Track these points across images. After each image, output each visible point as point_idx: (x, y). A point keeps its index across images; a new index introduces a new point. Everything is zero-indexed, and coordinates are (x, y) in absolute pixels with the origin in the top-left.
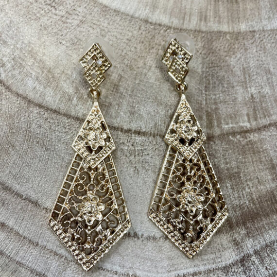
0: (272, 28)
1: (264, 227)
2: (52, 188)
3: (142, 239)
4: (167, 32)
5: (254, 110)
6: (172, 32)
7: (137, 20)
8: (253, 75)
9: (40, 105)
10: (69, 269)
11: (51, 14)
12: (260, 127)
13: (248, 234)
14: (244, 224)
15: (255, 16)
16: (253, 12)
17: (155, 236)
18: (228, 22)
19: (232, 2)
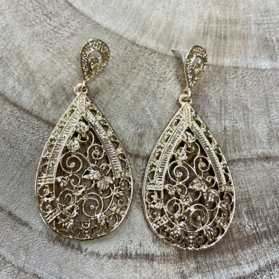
0: (257, 67)
1: (216, 264)
2: (7, 185)
3: (85, 253)
4: (151, 56)
5: (225, 142)
6: (156, 56)
7: (125, 40)
8: (230, 109)
9: (15, 104)
10: (4, 270)
11: (45, 23)
13: (197, 268)
14: (195, 257)
15: (241, 53)
16: (240, 49)
17: (100, 253)
18: (213, 56)
19: (220, 37)
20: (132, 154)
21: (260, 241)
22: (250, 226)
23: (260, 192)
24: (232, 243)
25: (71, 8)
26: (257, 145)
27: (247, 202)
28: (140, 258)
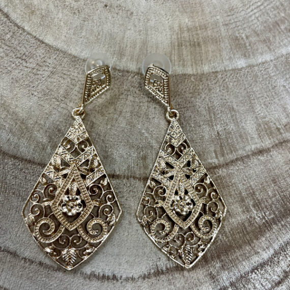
0: (234, 68)
1: (238, 258)
3: (121, 281)
4: (134, 78)
5: (221, 146)
8: (218, 113)
11: (22, 67)
12: (227, 162)
13: (223, 266)
14: (219, 257)
15: (217, 58)
16: (215, 54)
17: (134, 276)
18: (192, 65)
19: (194, 45)
20: (140, 178)
21: (270, 228)
22: (259, 217)
23: (261, 184)
24: (247, 236)
25: (43, 45)
26: (250, 142)
27: (252, 196)
28: (171, 271)
